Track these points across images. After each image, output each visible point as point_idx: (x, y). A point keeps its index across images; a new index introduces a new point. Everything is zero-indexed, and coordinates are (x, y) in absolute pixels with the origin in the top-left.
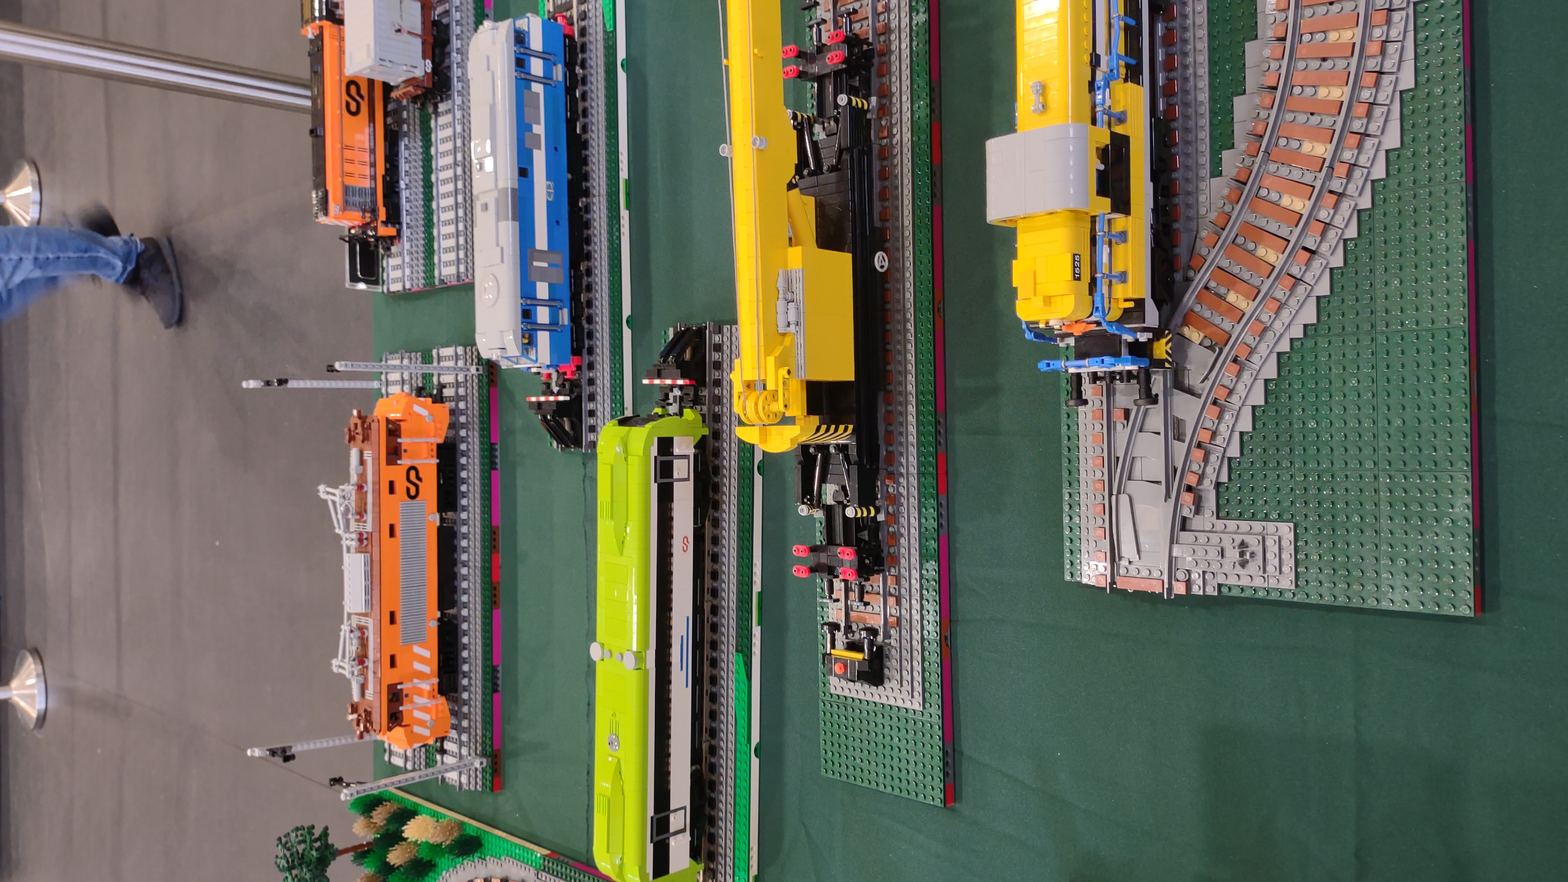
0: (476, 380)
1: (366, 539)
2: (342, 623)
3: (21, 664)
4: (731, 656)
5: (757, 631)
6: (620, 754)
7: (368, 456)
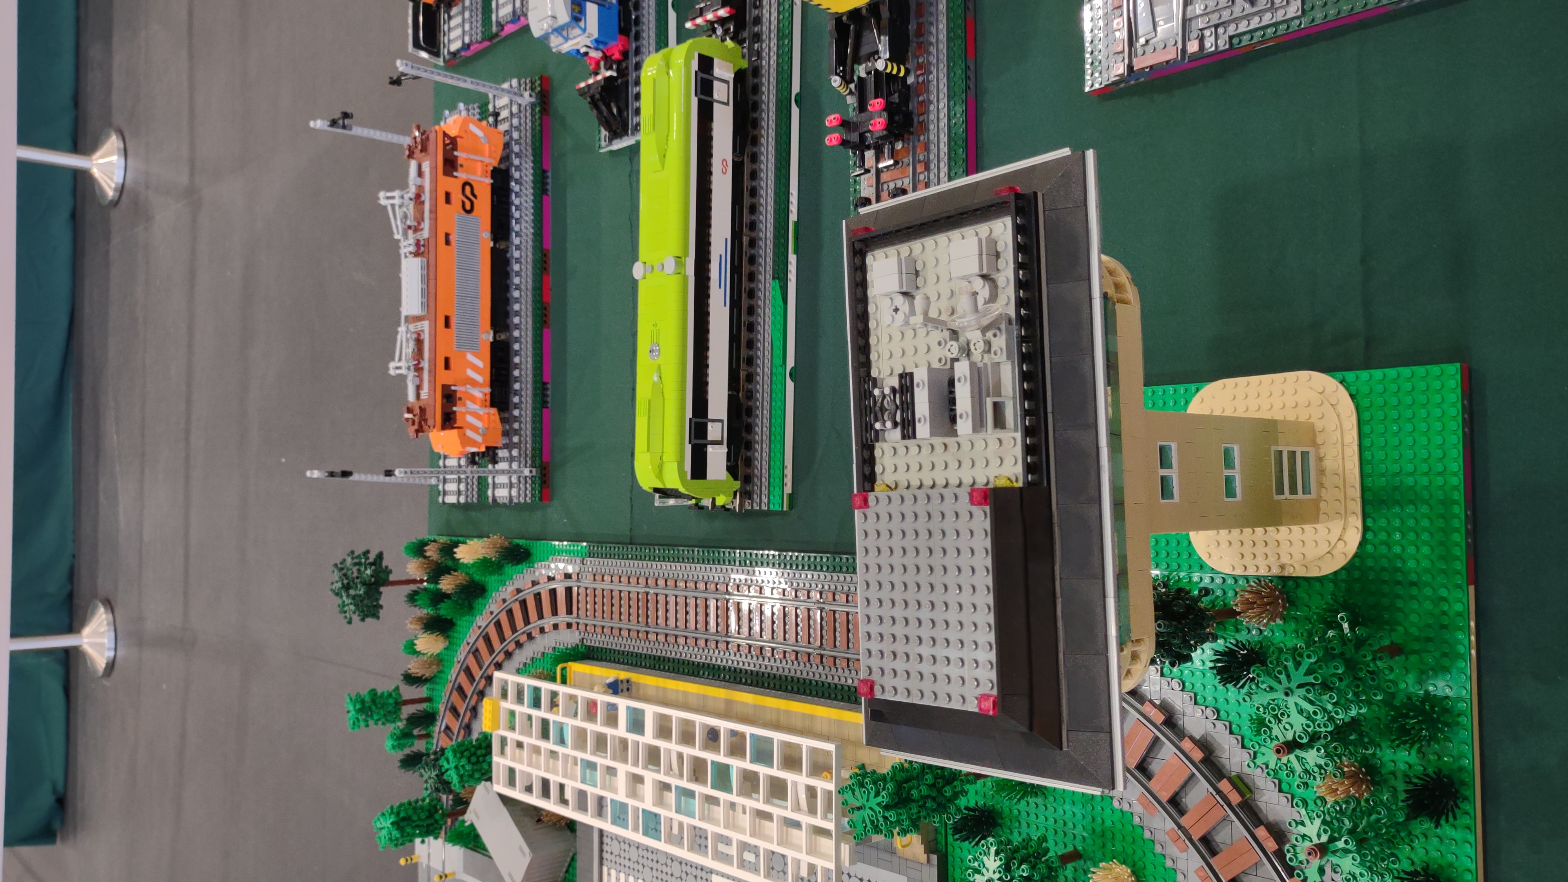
0: (529, 111)
1: (423, 246)
2: (399, 325)
3: (93, 613)
4: (767, 285)
5: (792, 259)
6: (660, 360)
7: (426, 167)
